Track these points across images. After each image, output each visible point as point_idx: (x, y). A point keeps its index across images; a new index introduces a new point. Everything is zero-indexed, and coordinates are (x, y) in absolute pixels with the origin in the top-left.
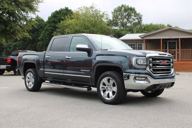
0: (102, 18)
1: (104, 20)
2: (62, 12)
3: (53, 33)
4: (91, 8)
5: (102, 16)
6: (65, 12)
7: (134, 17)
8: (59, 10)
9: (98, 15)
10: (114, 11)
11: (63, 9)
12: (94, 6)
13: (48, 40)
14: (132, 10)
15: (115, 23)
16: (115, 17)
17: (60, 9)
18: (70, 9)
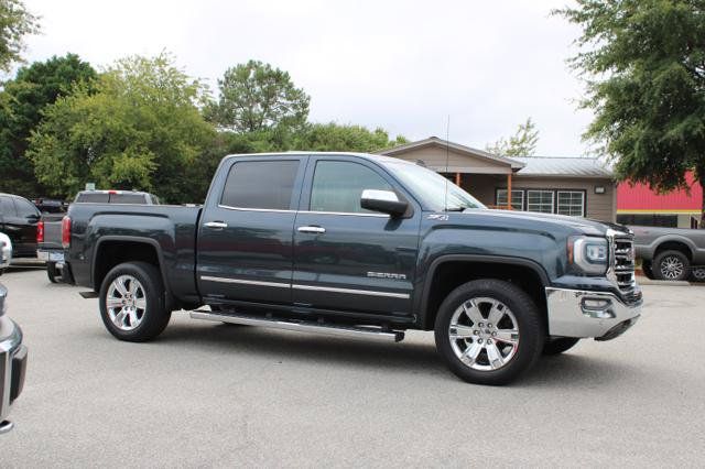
0: (191, 98)
1: (196, 102)
2: (56, 67)
3: (30, 135)
4: (160, 62)
5: (192, 92)
6: (70, 68)
7: (285, 101)
8: (49, 63)
9: (180, 86)
10: (227, 78)
11: (63, 60)
12: (169, 57)
13: (8, 155)
14: (280, 78)
15: (227, 117)
16: (230, 97)
17: (51, 60)
18: (86, 61)
